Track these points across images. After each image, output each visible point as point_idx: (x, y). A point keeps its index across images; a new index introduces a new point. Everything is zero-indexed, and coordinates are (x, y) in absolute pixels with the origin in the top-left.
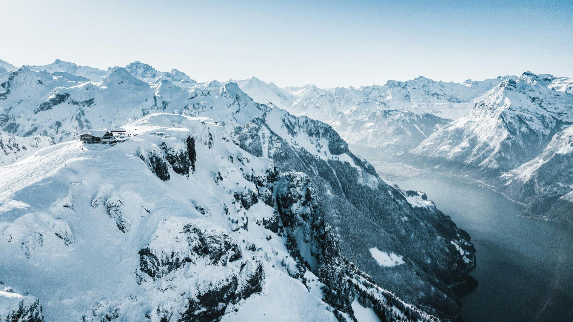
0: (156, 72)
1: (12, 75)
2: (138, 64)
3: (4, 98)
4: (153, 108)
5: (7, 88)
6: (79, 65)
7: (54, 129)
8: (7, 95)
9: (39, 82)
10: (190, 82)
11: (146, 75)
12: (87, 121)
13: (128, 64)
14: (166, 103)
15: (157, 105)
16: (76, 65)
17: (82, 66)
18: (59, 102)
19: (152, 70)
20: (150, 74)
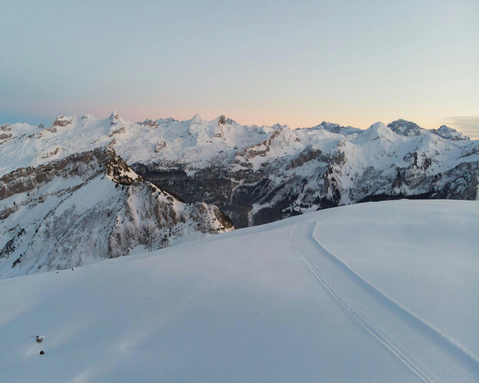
0: (421, 130)
1: (274, 134)
2: (401, 121)
3: (263, 155)
4: (412, 167)
5: (267, 145)
6: (342, 126)
7: (300, 187)
8: (267, 152)
9: (297, 140)
10: (462, 139)
11: (408, 133)
12: (333, 179)
13: (391, 122)
14: (429, 161)
15: (418, 164)
16: (339, 126)
17: (344, 127)
18: (310, 159)
19: (416, 128)
20: (413, 132)
